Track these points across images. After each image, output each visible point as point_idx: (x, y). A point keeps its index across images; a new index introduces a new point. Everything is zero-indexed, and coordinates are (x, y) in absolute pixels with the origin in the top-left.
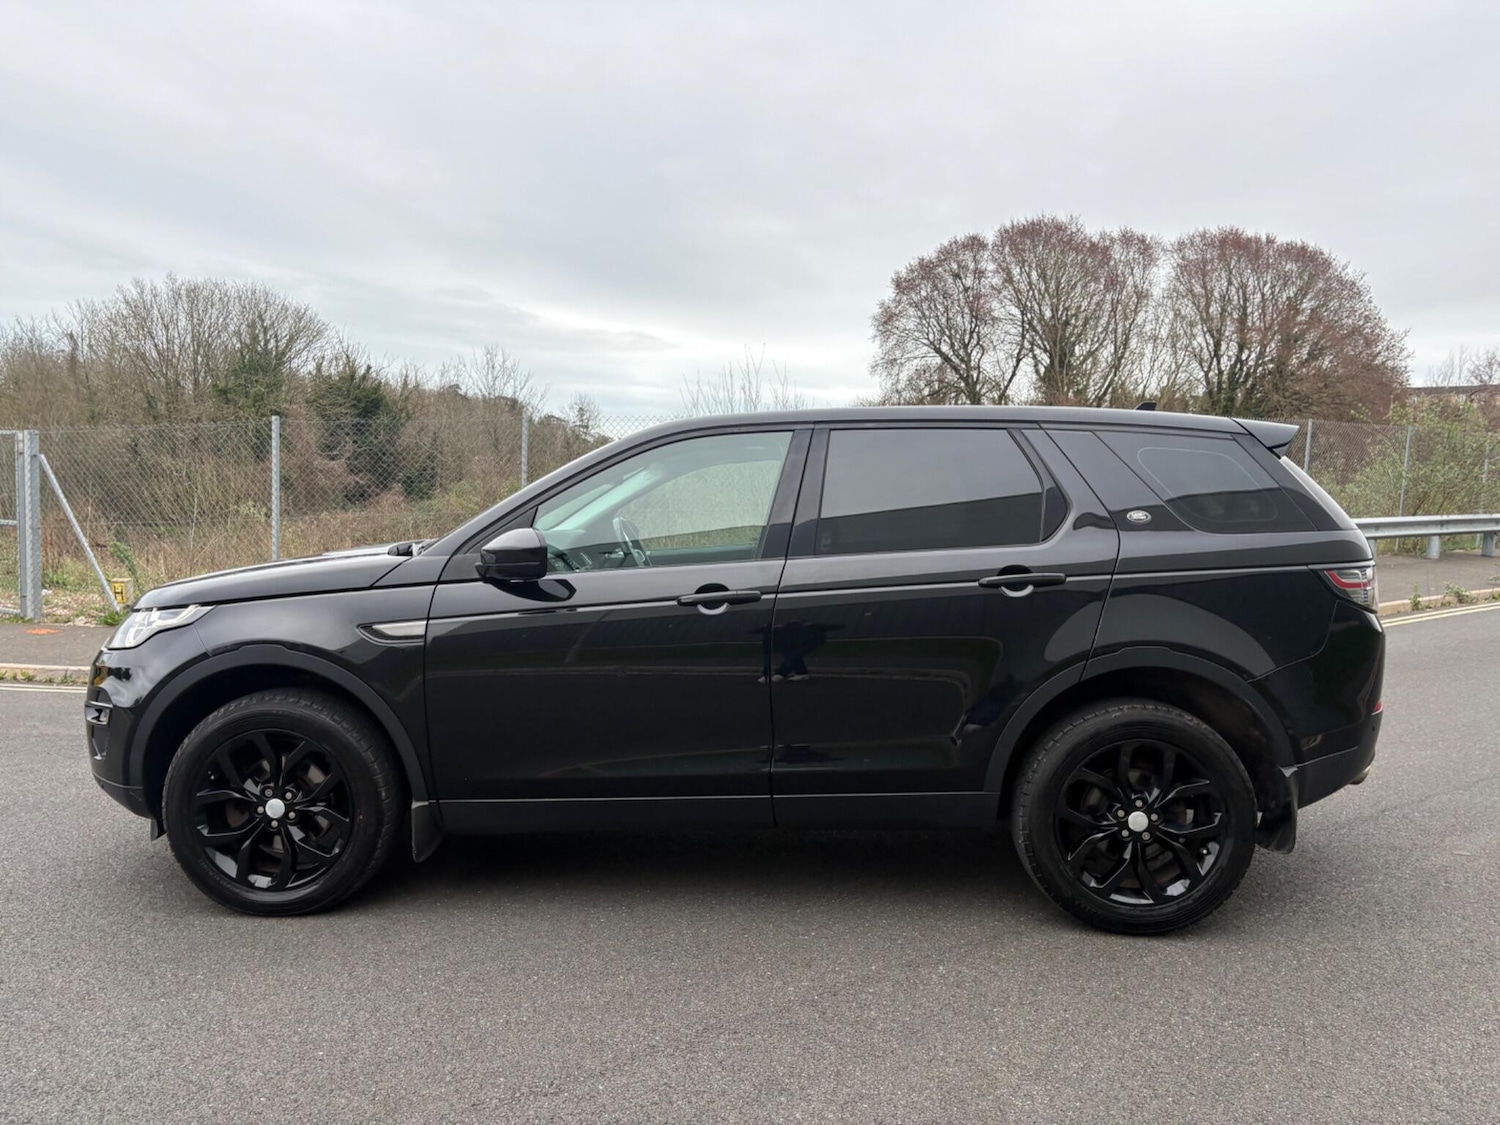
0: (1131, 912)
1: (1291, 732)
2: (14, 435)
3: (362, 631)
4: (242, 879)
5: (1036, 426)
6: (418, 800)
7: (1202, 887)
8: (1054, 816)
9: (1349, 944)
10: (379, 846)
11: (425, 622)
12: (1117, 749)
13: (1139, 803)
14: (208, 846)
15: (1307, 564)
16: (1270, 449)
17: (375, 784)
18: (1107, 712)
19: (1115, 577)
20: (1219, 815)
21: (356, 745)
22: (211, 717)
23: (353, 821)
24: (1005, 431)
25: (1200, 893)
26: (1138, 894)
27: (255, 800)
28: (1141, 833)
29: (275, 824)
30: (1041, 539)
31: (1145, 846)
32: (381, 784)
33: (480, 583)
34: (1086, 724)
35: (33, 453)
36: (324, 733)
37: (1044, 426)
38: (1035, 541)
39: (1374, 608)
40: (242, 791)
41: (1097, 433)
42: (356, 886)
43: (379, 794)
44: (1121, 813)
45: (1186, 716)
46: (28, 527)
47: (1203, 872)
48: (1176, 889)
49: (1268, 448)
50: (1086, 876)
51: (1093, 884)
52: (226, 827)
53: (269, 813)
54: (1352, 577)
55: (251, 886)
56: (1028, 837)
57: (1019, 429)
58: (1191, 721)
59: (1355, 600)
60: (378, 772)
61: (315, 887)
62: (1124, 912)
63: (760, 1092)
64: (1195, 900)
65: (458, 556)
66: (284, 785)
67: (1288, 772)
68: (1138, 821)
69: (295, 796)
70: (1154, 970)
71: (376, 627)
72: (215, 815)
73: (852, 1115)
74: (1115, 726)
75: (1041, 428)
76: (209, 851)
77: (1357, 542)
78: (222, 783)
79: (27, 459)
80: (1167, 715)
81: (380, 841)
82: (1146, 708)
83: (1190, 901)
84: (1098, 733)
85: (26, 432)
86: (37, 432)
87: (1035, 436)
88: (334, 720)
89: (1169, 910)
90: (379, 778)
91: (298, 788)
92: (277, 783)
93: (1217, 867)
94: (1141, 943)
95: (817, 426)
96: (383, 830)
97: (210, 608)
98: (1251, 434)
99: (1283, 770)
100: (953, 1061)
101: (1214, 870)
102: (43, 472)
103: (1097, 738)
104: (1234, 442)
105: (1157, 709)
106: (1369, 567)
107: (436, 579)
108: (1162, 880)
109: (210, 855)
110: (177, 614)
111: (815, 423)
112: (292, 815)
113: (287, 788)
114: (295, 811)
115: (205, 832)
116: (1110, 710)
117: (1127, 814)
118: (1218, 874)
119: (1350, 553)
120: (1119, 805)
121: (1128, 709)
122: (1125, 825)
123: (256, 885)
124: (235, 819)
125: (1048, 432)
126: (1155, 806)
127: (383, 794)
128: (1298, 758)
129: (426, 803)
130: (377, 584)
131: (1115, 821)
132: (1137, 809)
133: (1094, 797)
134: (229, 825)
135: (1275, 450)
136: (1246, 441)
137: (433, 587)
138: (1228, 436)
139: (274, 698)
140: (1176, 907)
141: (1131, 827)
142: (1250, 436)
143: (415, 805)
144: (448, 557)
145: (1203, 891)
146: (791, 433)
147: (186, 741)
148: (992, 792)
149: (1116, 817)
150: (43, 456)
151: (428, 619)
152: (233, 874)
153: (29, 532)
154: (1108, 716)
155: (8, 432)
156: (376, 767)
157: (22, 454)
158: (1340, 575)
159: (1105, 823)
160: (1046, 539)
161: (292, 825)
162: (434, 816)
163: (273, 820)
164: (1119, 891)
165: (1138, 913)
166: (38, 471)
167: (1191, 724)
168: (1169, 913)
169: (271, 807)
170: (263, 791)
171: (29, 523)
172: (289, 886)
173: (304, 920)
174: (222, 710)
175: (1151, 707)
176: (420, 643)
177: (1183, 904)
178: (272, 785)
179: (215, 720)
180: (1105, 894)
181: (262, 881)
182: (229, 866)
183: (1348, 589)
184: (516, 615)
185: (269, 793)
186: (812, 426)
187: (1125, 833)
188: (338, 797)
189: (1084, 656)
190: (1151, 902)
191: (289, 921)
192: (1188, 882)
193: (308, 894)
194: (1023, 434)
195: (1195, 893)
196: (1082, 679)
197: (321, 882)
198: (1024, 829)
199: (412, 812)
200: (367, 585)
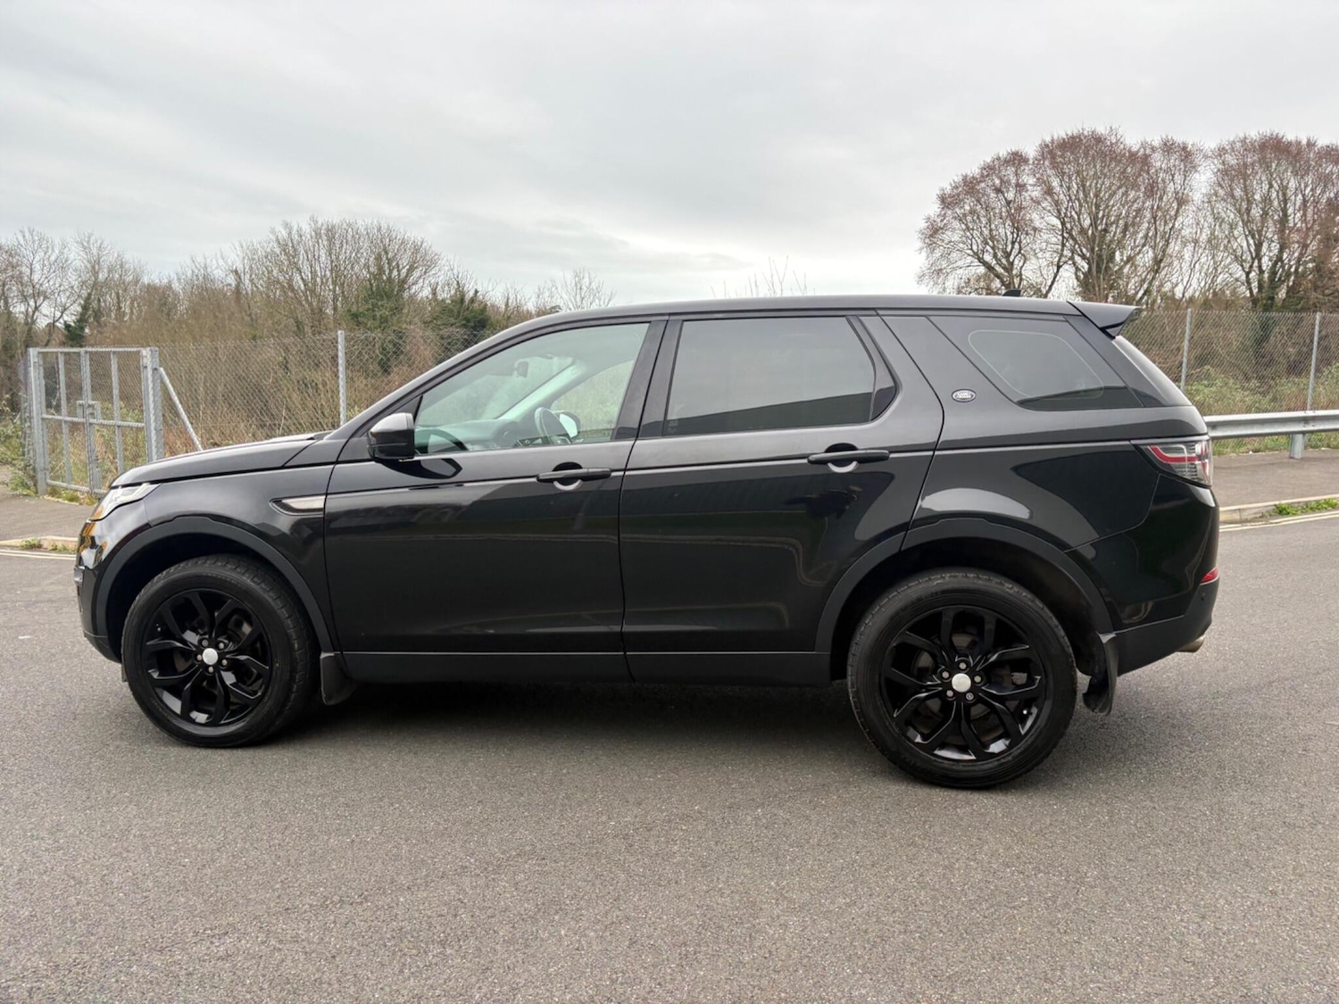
0: (955, 767)
1: (1108, 600)
2: (139, 352)
3: (274, 504)
4: (185, 715)
5: (873, 313)
6: (326, 651)
7: (1022, 745)
8: (880, 676)
9: (1172, 803)
10: (294, 690)
11: (324, 497)
12: (939, 615)
13: (963, 666)
14: (158, 687)
15: (1129, 440)
16: (1103, 330)
17: (288, 637)
18: (930, 579)
19: (937, 453)
20: (1039, 677)
21: (272, 603)
22: (156, 578)
23: (272, 668)
24: (844, 318)
25: (1019, 751)
26: (963, 750)
27: (194, 649)
28: (965, 694)
29: (211, 669)
30: (870, 418)
31: (968, 707)
32: (294, 637)
33: (373, 463)
34: (909, 591)
35: (154, 366)
36: (246, 593)
37: (881, 312)
38: (864, 420)
39: (1206, 483)
40: (184, 642)
41: (931, 318)
42: (277, 723)
43: (291, 646)
44: (945, 675)
45: (1007, 585)
46: (152, 428)
47: (1023, 732)
48: (997, 747)
49: (1099, 328)
50: (911, 732)
51: (919, 739)
52: (175, 672)
53: (205, 660)
54: (1176, 454)
55: (193, 721)
56: (856, 694)
57: (857, 316)
58: (1011, 589)
59: (1180, 474)
60: (291, 626)
61: (242, 724)
62: (947, 766)
63: (539, 910)
64: (1014, 758)
65: (355, 440)
66: (217, 636)
67: (1105, 638)
68: (961, 682)
69: (226, 646)
70: (962, 820)
71: (284, 501)
72: (164, 660)
73: (611, 934)
74: (936, 593)
75: (878, 315)
76: (158, 690)
77: (1182, 419)
78: (167, 634)
79: (149, 369)
80: (988, 584)
81: (295, 686)
82: (967, 577)
83: (1010, 758)
84: (919, 599)
85: (148, 349)
86: (157, 349)
87: (872, 323)
88: (254, 582)
89: (990, 765)
90: (291, 632)
91: (230, 639)
92: (210, 636)
93: (1036, 727)
94: (959, 795)
95: (672, 318)
96: (297, 677)
97: (156, 486)
98: (1084, 315)
99: (1101, 636)
100: (728, 892)
101: (1033, 730)
102: (163, 382)
103: (917, 605)
104: (1067, 324)
105: (978, 577)
106: (1201, 441)
107: (334, 460)
108: (985, 739)
109: (160, 695)
111: (670, 314)
112: (225, 662)
113: (219, 639)
114: (227, 659)
115: (155, 675)
116: (933, 578)
117: (951, 676)
118: (1036, 734)
119: (1182, 431)
120: (943, 667)
121: (951, 576)
122: (949, 686)
123: (197, 721)
124: (181, 665)
125: (883, 318)
126: (978, 669)
127: (296, 646)
128: (1116, 625)
129: (332, 654)
130: (288, 464)
131: (939, 682)
132: (960, 671)
133: (925, 660)
134: (174, 669)
135: (1108, 330)
136: (1079, 323)
137: (332, 466)
138: (1061, 318)
139: (205, 563)
140: (996, 763)
141: (955, 688)
142: (1083, 317)
143: (323, 655)
144: (345, 440)
145: (1022, 749)
146: (647, 325)
147: (137, 598)
148: (822, 652)
149: (941, 678)
150: (162, 369)
151: (327, 494)
152: (178, 710)
153: (153, 432)
154: (930, 584)
155: (135, 350)
156: (289, 622)
157: (146, 367)
158: (1165, 450)
159: (929, 683)
160: (873, 419)
161: (224, 670)
162: (339, 664)
163: (210, 666)
164: (942, 747)
165: (960, 768)
166: (159, 381)
167: (1011, 592)
168: (990, 769)
169: (207, 656)
170: (200, 642)
171: (153, 425)
172: (223, 722)
173: (235, 751)
174: (164, 573)
175: (972, 575)
176: (320, 515)
177: (1003, 761)
178: (207, 636)
179: (158, 581)
180: (930, 749)
181: (201, 717)
182: (175, 705)
183: (1172, 464)
184: (405, 490)
185: (205, 643)
186: (667, 318)
187: (950, 693)
188: (259, 647)
189: (904, 527)
190: (973, 757)
191: (223, 752)
192: (1007, 742)
193: (238, 729)
194: (860, 321)
195: (1016, 751)
196: (903, 548)
197: (247, 719)
198: (853, 686)
199: (321, 663)
200: (280, 465)
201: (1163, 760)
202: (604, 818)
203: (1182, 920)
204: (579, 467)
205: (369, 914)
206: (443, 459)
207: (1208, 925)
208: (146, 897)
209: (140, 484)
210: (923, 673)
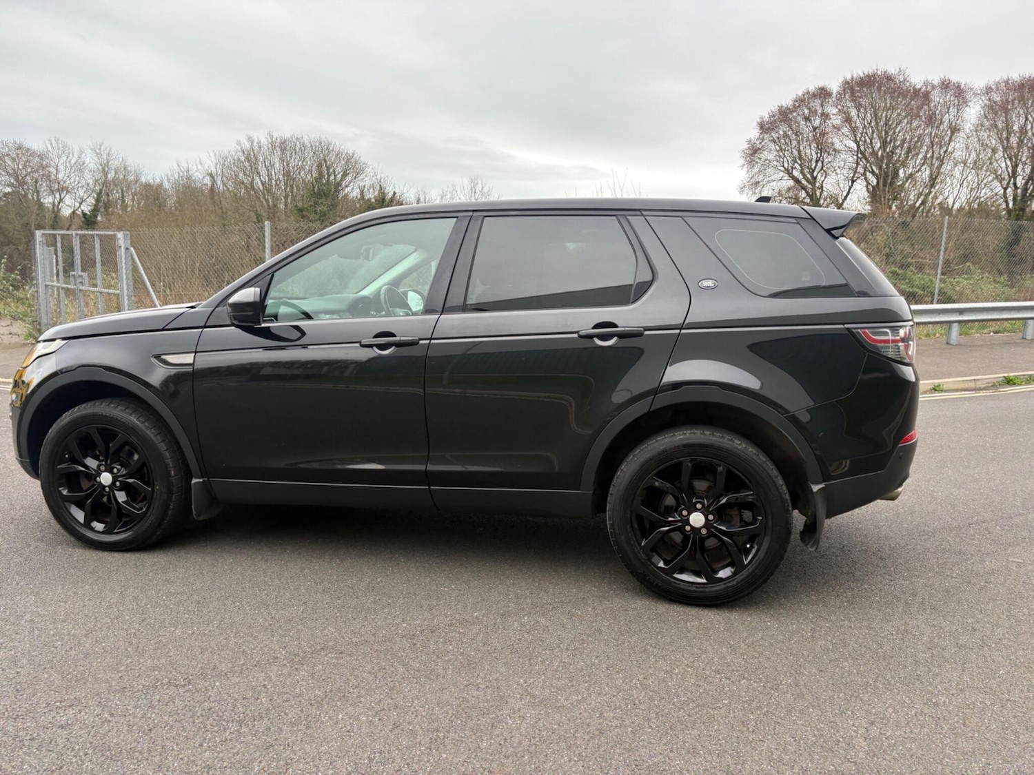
0: (689, 588)
1: (818, 453)
2: (115, 235)
3: (154, 359)
4: (87, 525)
5: (638, 213)
6: (196, 478)
7: (745, 573)
8: (631, 511)
9: (866, 623)
10: (171, 507)
11: (194, 354)
12: (681, 463)
13: (699, 506)
14: (67, 501)
15: (843, 324)
16: (828, 231)
17: (167, 466)
18: (674, 435)
19: (683, 331)
20: (760, 518)
21: (154, 438)
22: (64, 416)
23: (153, 489)
24: (614, 218)
25: (742, 577)
26: (698, 574)
27: (94, 473)
28: (700, 529)
29: (107, 489)
30: (631, 301)
31: (703, 539)
32: (171, 465)
33: (233, 328)
34: (657, 444)
35: (126, 246)
36: (133, 430)
37: (644, 213)
38: (626, 303)
39: (907, 361)
40: (86, 467)
41: (686, 219)
42: (158, 533)
43: (169, 473)
44: (685, 513)
45: (737, 442)
46: (125, 294)
47: (746, 563)
48: (724, 573)
49: (825, 230)
50: (655, 558)
51: (661, 564)
52: (78, 489)
53: (103, 482)
54: (882, 337)
55: (93, 529)
56: (612, 525)
57: (625, 215)
58: (740, 444)
59: (885, 354)
60: (169, 457)
61: (130, 533)
62: (683, 587)
63: (326, 696)
64: (738, 583)
65: (218, 310)
67: (815, 488)
68: (697, 519)
69: (119, 470)
70: (689, 632)
71: (163, 357)
72: (72, 480)
73: (379, 720)
74: (678, 446)
75: (642, 215)
76: (67, 504)
77: (890, 308)
78: (73, 460)
79: (123, 250)
80: (721, 440)
81: (172, 505)
82: (704, 434)
83: (734, 583)
84: (664, 451)
85: (122, 232)
86: (128, 233)
87: (637, 221)
88: (139, 421)
89: (719, 588)
90: (169, 461)
91: (122, 465)
92: (106, 462)
93: (757, 558)
94: (694, 611)
95: (475, 214)
96: (174, 497)
98: (813, 219)
99: (813, 486)
100: (484, 687)
101: (755, 560)
102: (133, 259)
103: (664, 455)
104: (798, 225)
105: (713, 435)
106: (905, 326)
107: (203, 325)
108: (715, 566)
109: (68, 508)
111: (474, 211)
112: (118, 484)
113: (113, 466)
114: (119, 481)
115: (65, 492)
116: (676, 434)
117: (689, 514)
118: (757, 564)
119: (890, 318)
120: (683, 507)
121: (691, 433)
122: (687, 522)
123: (96, 529)
124: (85, 484)
125: (646, 218)
126: (711, 510)
127: (173, 472)
128: (826, 477)
129: (201, 480)
130: (167, 327)
131: (679, 519)
132: (696, 510)
133: (670, 501)
134: (82, 488)
135: (832, 232)
136: (808, 225)
137: (201, 330)
138: (794, 220)
139: (101, 404)
140: (723, 586)
141: (691, 523)
142: (813, 221)
143: (194, 481)
144: (212, 309)
145: (745, 576)
146: (455, 219)
147: (51, 430)
148: (586, 491)
149: (681, 515)
150: (132, 249)
151: (196, 352)
152: (81, 520)
153: (126, 298)
154: (674, 439)
155: (112, 233)
156: (168, 454)
157: (120, 247)
158: (875, 334)
159: (672, 519)
160: (633, 302)
161: (118, 490)
162: (206, 488)
163: (106, 486)
164: (681, 572)
165: (694, 589)
166: (130, 258)
167: (740, 447)
168: (719, 590)
169: (104, 479)
170: (99, 466)
171: (126, 292)
172: (116, 531)
173: (125, 554)
174: (70, 411)
175: (708, 433)
176: (189, 369)
177: (729, 585)
178: (104, 463)
179: (66, 418)
180: (670, 572)
181: (99, 526)
182: (80, 515)
183: (879, 345)
185: (102, 468)
186: (471, 214)
187: (688, 528)
188: (141, 472)
189: (654, 392)
190: (704, 581)
191: (115, 554)
192: (733, 570)
193: (127, 537)
194: (627, 220)
195: (740, 577)
196: (651, 410)
197: (136, 528)
198: (610, 519)
199: (192, 486)
200: (161, 328)
201: (866, 587)
202: (399, 620)
203: (853, 725)
204: (395, 336)
205: (188, 695)
206: (292, 326)
207: (874, 731)
208: (18, 673)
209: (53, 340)
210: (669, 511)
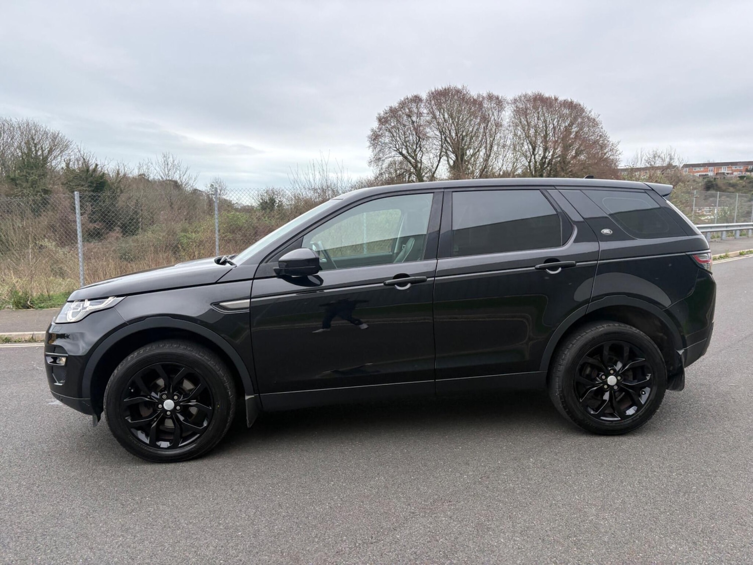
0: (610, 425)
1: (681, 333)
3: (214, 306)
4: (153, 444)
5: (553, 188)
6: (248, 395)
7: (643, 409)
8: (574, 381)
10: (229, 421)
11: (249, 300)
12: (602, 347)
13: (612, 372)
14: (132, 428)
15: (685, 252)
17: (226, 388)
18: (597, 328)
19: (599, 262)
20: (650, 375)
21: (213, 367)
22: (129, 357)
23: (214, 409)
24: (539, 191)
25: (642, 413)
26: (612, 415)
27: (157, 401)
28: (613, 386)
29: (169, 413)
30: (562, 244)
31: (615, 393)
32: (228, 388)
33: (277, 278)
34: (587, 335)
36: (195, 363)
37: (557, 188)
38: (558, 245)
39: (712, 272)
40: (150, 397)
41: (583, 191)
43: (228, 393)
44: (604, 377)
47: (643, 403)
49: (660, 196)
50: (589, 409)
51: (592, 412)
52: (140, 417)
53: (165, 408)
54: (703, 259)
55: (159, 447)
57: (545, 189)
58: (636, 330)
59: (705, 268)
60: (226, 382)
61: (194, 445)
62: (608, 425)
64: (640, 417)
65: (263, 264)
66: (173, 392)
67: (681, 352)
68: (612, 380)
69: (179, 398)
71: (221, 304)
72: (134, 411)
74: (602, 335)
75: (556, 189)
76: (133, 430)
77: (701, 241)
78: (137, 393)
80: (625, 328)
81: (229, 418)
82: (614, 326)
83: (638, 417)
84: (594, 339)
87: (553, 193)
89: (628, 422)
90: (227, 384)
91: (181, 394)
92: (169, 392)
93: (649, 399)
94: (616, 439)
95: (446, 190)
96: (230, 412)
97: (122, 298)
98: (653, 190)
99: (679, 351)
101: (648, 401)
103: (594, 341)
104: (644, 193)
105: (620, 325)
107: (252, 277)
108: (623, 408)
109: (134, 433)
110: (103, 302)
111: (445, 188)
112: (178, 408)
113: (175, 393)
114: (180, 406)
115: (130, 421)
116: (598, 327)
117: (607, 377)
118: (650, 403)
119: (702, 247)
120: (603, 373)
121: (607, 326)
122: (606, 383)
123: (161, 446)
124: (145, 412)
125: (560, 190)
126: (620, 373)
128: (684, 345)
129: (253, 396)
130: (219, 281)
131: (601, 381)
132: (611, 375)
134: (142, 416)
135: (663, 197)
136: (651, 193)
137: (252, 281)
138: (643, 191)
139: (165, 345)
140: (631, 420)
141: (609, 383)
143: (247, 398)
144: (258, 265)
145: (643, 411)
146: (432, 194)
147: (116, 371)
148: (543, 371)
149: (602, 379)
151: (251, 298)
152: (148, 442)
154: (597, 330)
156: (225, 379)
159: (597, 382)
160: (564, 244)
161: (178, 413)
162: (256, 402)
163: (167, 411)
164: (605, 415)
165: (614, 424)
167: (636, 332)
168: (629, 424)
169: (166, 405)
170: (161, 396)
172: (180, 445)
175: (617, 325)
176: (248, 311)
177: (635, 419)
178: (166, 392)
179: (132, 358)
180: (598, 416)
181: (164, 444)
182: (145, 438)
183: (703, 264)
184: (295, 295)
185: (164, 397)
186: (443, 190)
187: (606, 387)
188: (204, 397)
189: (587, 301)
190: (619, 419)
191: (181, 464)
192: (636, 408)
193: (191, 449)
194: (548, 192)
195: (640, 413)
196: (587, 313)
197: (199, 441)
198: (559, 388)
199: (246, 402)
200: (214, 282)
202: (458, 474)
204: (408, 276)
209: (107, 298)
